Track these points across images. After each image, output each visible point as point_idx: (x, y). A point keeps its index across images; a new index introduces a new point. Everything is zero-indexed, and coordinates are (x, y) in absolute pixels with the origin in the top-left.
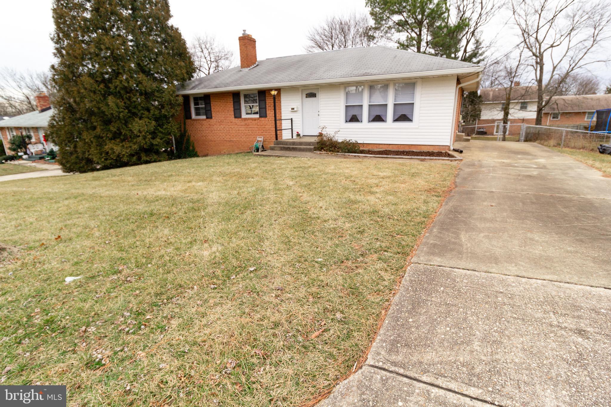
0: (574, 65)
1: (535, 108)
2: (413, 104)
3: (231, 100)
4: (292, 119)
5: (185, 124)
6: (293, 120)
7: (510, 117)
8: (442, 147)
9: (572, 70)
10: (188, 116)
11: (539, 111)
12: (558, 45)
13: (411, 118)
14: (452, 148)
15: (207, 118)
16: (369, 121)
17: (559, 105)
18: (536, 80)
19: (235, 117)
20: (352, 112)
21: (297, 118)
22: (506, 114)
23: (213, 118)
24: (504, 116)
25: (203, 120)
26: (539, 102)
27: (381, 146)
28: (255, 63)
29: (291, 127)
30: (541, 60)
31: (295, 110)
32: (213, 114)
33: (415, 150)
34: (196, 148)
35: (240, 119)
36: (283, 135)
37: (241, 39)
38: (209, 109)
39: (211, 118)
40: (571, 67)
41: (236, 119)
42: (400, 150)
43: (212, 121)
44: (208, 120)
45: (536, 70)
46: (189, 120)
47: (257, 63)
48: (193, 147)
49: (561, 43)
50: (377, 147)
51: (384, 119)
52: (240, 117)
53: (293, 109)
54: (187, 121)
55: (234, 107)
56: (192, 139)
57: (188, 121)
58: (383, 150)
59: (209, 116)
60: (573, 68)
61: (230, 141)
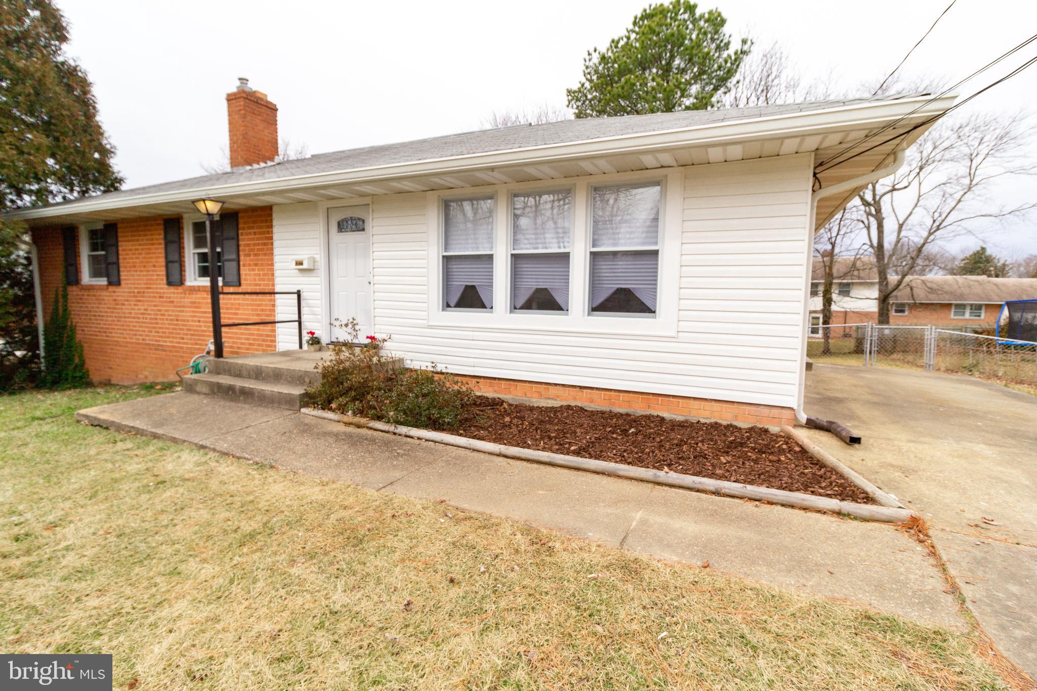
0: (940, 219)
1: (875, 293)
2: (655, 253)
3: (159, 237)
4: (299, 293)
5: (65, 296)
6: (303, 295)
7: (834, 307)
8: (766, 411)
9: (938, 228)
10: (72, 277)
11: (884, 300)
12: (906, 187)
13: (648, 303)
14: (803, 418)
15: (110, 283)
16: (514, 308)
17: (915, 290)
18: (872, 246)
19: (170, 283)
20: (464, 277)
21: (313, 288)
22: (828, 301)
23: (123, 282)
24: (824, 305)
25: (101, 288)
26: (880, 283)
27: (553, 391)
28: (272, 159)
29: (296, 317)
30: (879, 211)
31: (305, 266)
32: (123, 275)
33: (666, 415)
34: (87, 361)
35: (180, 290)
36: (279, 338)
37: (231, 99)
38: (114, 259)
39: (118, 283)
40: (937, 223)
41: (172, 289)
42: (617, 409)
43: (121, 292)
44: (111, 289)
45: (868, 228)
46: (74, 288)
47: (277, 159)
48: (81, 356)
49: (910, 184)
50: (540, 395)
51: (559, 299)
52: (181, 282)
53: (301, 263)
54: (70, 288)
55: (166, 257)
56: (79, 336)
57: (73, 291)
58: (556, 404)
59: (114, 279)
60: (938, 226)
61: (158, 348)
